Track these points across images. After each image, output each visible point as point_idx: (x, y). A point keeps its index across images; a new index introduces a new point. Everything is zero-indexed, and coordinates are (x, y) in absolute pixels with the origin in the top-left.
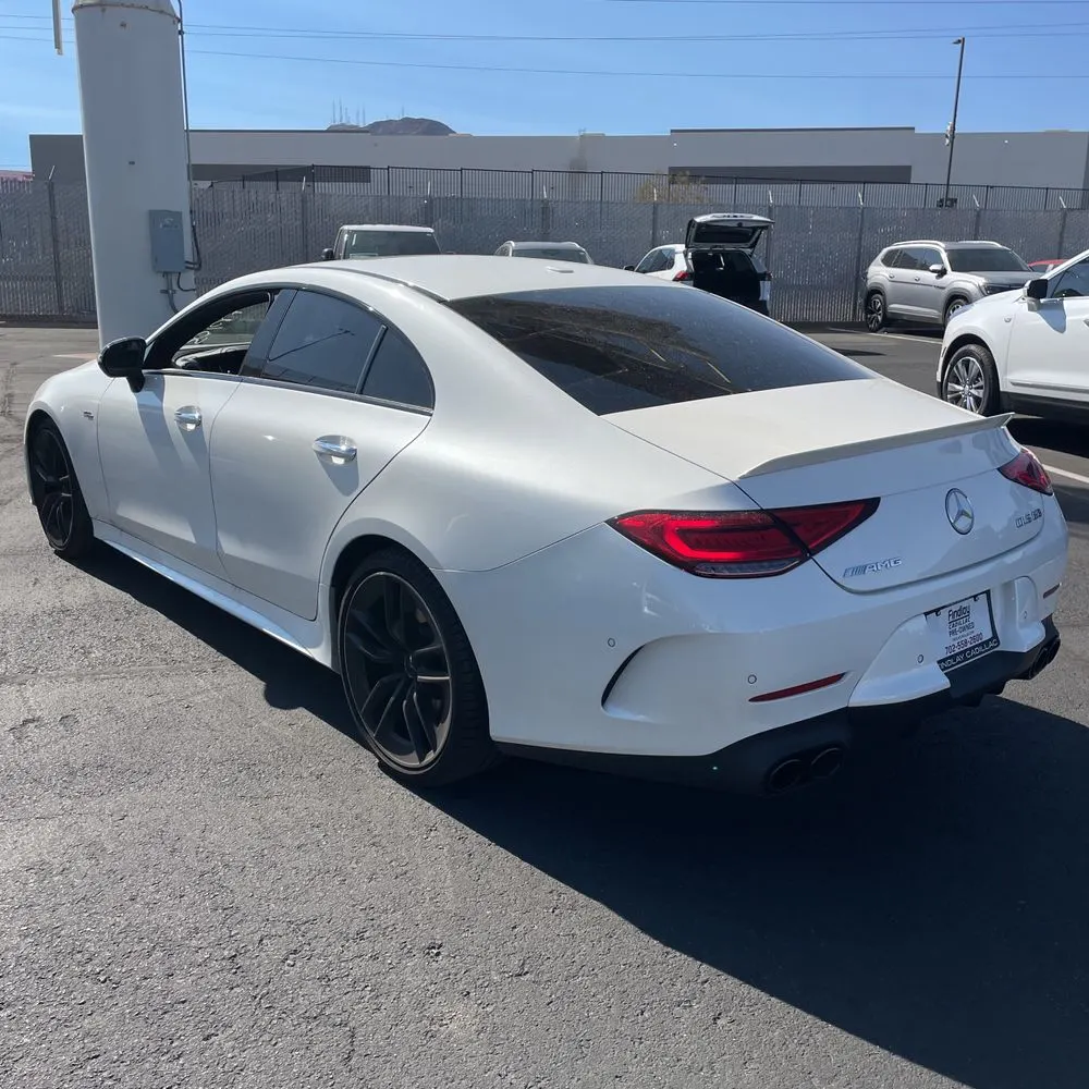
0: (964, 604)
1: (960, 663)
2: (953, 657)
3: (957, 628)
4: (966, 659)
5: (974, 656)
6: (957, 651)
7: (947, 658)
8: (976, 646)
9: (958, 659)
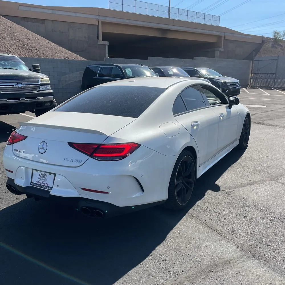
0: (46, 174)
1: (38, 186)
2: (37, 184)
3: (41, 178)
4: (40, 187)
5: (43, 188)
6: (39, 183)
7: (35, 183)
8: (45, 186)
9: (38, 185)
